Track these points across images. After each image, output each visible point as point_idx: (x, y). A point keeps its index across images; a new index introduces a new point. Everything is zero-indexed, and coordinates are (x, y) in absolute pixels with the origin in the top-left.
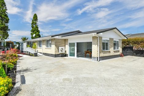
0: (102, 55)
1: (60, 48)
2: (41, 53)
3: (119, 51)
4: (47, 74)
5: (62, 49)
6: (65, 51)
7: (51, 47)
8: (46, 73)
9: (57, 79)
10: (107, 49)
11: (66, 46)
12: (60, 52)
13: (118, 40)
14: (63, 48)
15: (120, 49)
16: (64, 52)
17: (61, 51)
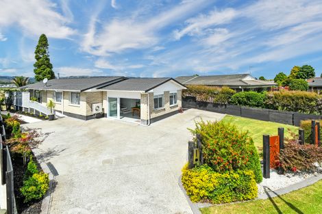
0: (154, 115)
1: (94, 106)
2: (60, 112)
3: (177, 106)
4: (82, 157)
5: (98, 107)
6: (103, 109)
7: (79, 104)
8: (80, 155)
9: (96, 163)
10: (161, 106)
11: (104, 101)
12: (95, 112)
13: (176, 92)
14: (99, 104)
15: (179, 103)
16: (100, 111)
17: (97, 110)
